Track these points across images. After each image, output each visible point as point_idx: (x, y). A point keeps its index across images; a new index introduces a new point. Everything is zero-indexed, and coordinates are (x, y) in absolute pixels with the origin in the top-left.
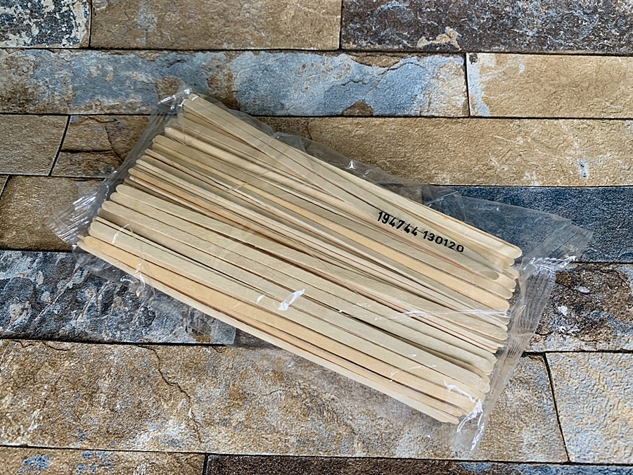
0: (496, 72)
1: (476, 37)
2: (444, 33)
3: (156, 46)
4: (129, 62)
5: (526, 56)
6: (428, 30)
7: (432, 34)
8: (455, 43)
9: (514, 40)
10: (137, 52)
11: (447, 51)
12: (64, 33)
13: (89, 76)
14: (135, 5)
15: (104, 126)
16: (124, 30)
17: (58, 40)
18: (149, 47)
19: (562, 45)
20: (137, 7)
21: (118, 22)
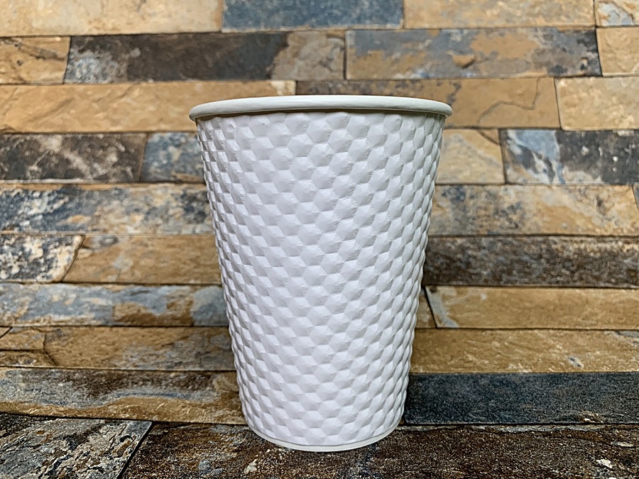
0: (458, 299)
3: (125, 282)
5: (485, 288)
9: (470, 277)
10: (105, 285)
12: (41, 272)
13: (49, 301)
14: (116, 253)
15: (44, 334)
16: (99, 269)
17: (33, 276)
18: (118, 281)
19: (517, 281)
20: (117, 255)
21: (95, 265)
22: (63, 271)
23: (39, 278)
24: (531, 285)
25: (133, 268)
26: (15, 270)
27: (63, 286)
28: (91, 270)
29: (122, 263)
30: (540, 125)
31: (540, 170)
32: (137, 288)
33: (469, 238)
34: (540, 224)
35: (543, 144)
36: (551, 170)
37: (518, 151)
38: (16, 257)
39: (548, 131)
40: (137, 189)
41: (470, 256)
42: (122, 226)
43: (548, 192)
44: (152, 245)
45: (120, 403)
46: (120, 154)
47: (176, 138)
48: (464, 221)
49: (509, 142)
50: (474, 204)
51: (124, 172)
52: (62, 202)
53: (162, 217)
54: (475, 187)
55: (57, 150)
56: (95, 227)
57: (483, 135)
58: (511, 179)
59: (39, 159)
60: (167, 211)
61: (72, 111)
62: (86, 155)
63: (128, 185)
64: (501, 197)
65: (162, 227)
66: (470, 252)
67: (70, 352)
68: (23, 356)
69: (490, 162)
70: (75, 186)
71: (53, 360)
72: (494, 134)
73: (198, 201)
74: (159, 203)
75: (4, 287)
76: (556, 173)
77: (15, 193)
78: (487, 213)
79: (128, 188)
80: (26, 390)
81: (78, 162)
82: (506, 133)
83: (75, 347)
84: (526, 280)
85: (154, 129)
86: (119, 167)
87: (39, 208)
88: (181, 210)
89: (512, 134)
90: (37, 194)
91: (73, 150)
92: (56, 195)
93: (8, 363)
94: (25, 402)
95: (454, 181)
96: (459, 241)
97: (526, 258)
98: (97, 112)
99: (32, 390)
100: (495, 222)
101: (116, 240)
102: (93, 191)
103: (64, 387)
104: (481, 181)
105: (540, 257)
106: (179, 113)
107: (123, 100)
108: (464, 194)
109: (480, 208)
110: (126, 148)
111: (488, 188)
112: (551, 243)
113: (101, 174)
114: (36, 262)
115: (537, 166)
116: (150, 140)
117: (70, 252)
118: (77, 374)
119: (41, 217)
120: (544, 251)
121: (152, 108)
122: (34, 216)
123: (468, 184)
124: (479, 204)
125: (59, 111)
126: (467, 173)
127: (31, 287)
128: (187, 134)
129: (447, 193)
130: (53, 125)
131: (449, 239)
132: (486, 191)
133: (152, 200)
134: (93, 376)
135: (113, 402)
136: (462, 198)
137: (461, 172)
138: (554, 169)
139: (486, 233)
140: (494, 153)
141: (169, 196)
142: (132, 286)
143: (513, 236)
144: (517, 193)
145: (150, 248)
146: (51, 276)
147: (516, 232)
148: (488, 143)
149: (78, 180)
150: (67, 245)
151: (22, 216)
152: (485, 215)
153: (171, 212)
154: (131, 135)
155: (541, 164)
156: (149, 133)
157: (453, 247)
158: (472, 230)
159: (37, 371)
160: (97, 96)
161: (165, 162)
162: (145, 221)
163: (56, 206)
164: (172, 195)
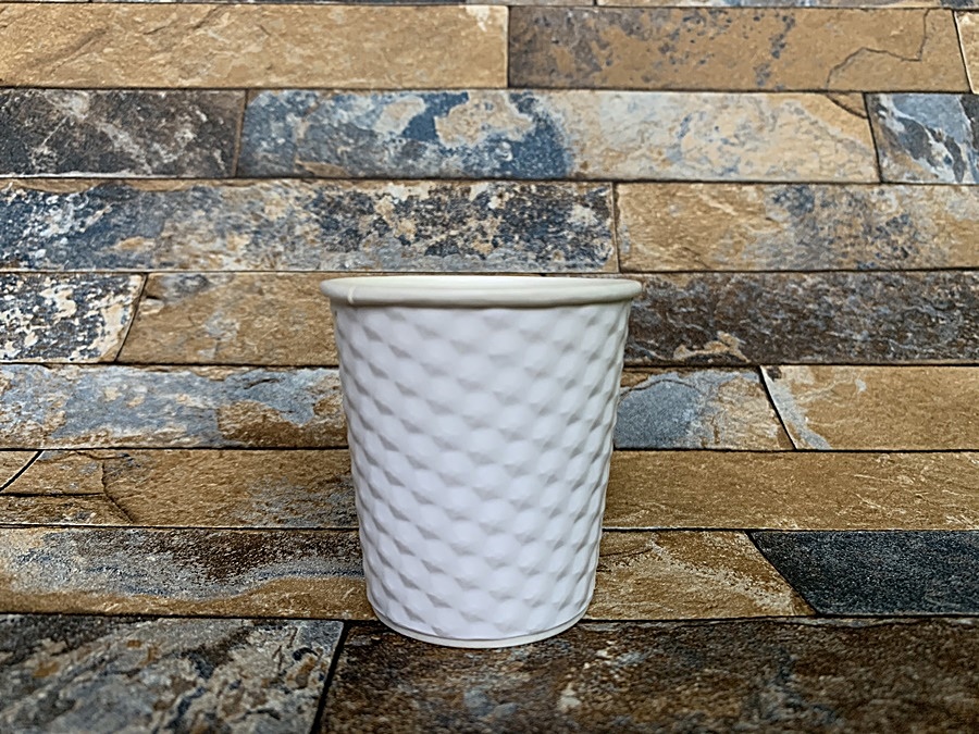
0: (819, 391)
1: (771, 344)
2: (716, 339)
3: (230, 361)
4: (178, 382)
5: (863, 369)
6: (689, 337)
7: (697, 342)
8: (738, 353)
9: (835, 346)
10: (196, 369)
11: (726, 363)
12: (78, 344)
13: (100, 399)
14: (207, 308)
15: (101, 463)
16: (180, 339)
17: (65, 352)
18: (218, 361)
19: (916, 352)
20: (210, 310)
21: (174, 330)
22: (116, 342)
23: (74, 354)
24: (943, 362)
25: (241, 333)
26: (31, 341)
27: (122, 369)
28: (166, 338)
29: (222, 324)
30: (933, 86)
31: (940, 159)
32: (255, 374)
33: (825, 275)
34: (946, 249)
35: (941, 116)
36: (959, 159)
37: (899, 128)
38: (30, 316)
39: (949, 95)
40: (233, 189)
41: (830, 306)
42: (213, 256)
43: (954, 197)
44: (270, 291)
45: (273, 589)
46: (200, 128)
47: (298, 99)
48: (814, 246)
49: (883, 113)
50: (829, 216)
51: (210, 159)
52: (100, 213)
53: (283, 239)
54: (830, 187)
55: (82, 118)
56: (163, 259)
57: (837, 102)
58: (887, 175)
59: (51, 133)
60: (291, 228)
61: (106, 50)
62: (136, 128)
63: (217, 182)
64: (874, 205)
65: (284, 258)
66: (830, 300)
67: (155, 497)
68: (71, 505)
69: (852, 146)
70: (120, 182)
71: (126, 512)
72: (856, 101)
73: (346, 210)
74: (275, 213)
75: (16, 373)
76: (969, 167)
77: (14, 195)
78: (854, 233)
79: (216, 187)
80: (88, 570)
81: (123, 139)
82: (878, 99)
83: (162, 488)
84: (931, 351)
85: (259, 84)
86: (198, 150)
87: (60, 224)
88: (316, 226)
89: (885, 100)
90: (54, 199)
91: (111, 119)
92: (88, 199)
93: (44, 519)
94: (91, 591)
95: (792, 178)
96: (810, 280)
97: (926, 309)
98: (153, 53)
99: (101, 569)
100: (868, 248)
101: (205, 283)
102: (153, 193)
103: (158, 562)
104: (837, 177)
105: (952, 307)
106: (301, 56)
107: (200, 32)
108: (809, 199)
109: (839, 222)
110: (208, 116)
111: (851, 189)
112: (969, 281)
113: (166, 161)
114: (66, 324)
115: (934, 153)
116: (251, 104)
117: (125, 307)
118: (176, 538)
119: (64, 241)
120: (957, 297)
121: (254, 48)
122: (52, 239)
123: (817, 183)
124: (837, 217)
125: (82, 50)
126: (814, 165)
127: (63, 372)
128: (317, 93)
129: (783, 199)
130: (72, 74)
131: (792, 276)
132: (848, 193)
133: (263, 210)
134: (207, 541)
135: (256, 586)
136: (809, 206)
137: (802, 162)
138: (965, 158)
139: (854, 266)
140: (859, 131)
141: (291, 201)
142: (247, 369)
143: (901, 270)
144: (901, 199)
145: (269, 297)
146: (95, 349)
147: (905, 264)
148: (845, 115)
149: (125, 174)
150: (117, 293)
151: (30, 239)
152: (850, 236)
153: (298, 231)
154: (217, 92)
155: (940, 149)
156: (251, 92)
157: (801, 291)
158: (830, 262)
159: (103, 533)
160: (153, 25)
161: (281, 141)
162: (252, 247)
163: (90, 221)
164: (297, 199)
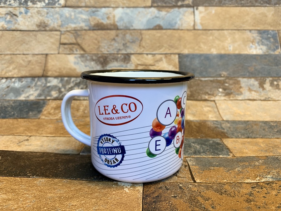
0: (204, 13)
3: (89, 6)
4: (79, 12)
5: (215, 7)
8: (190, 3)
10: (82, 8)
11: (188, 6)
12: (56, 2)
15: (73, 34)
18: (86, 6)
22: (64, 1)
23: (57, 5)
24: (232, 5)
27: (67, 9)
32: (94, 9)
68: (73, 47)
71: (83, 49)
84: (230, 3)
118: (94, 57)
142: (92, 8)
